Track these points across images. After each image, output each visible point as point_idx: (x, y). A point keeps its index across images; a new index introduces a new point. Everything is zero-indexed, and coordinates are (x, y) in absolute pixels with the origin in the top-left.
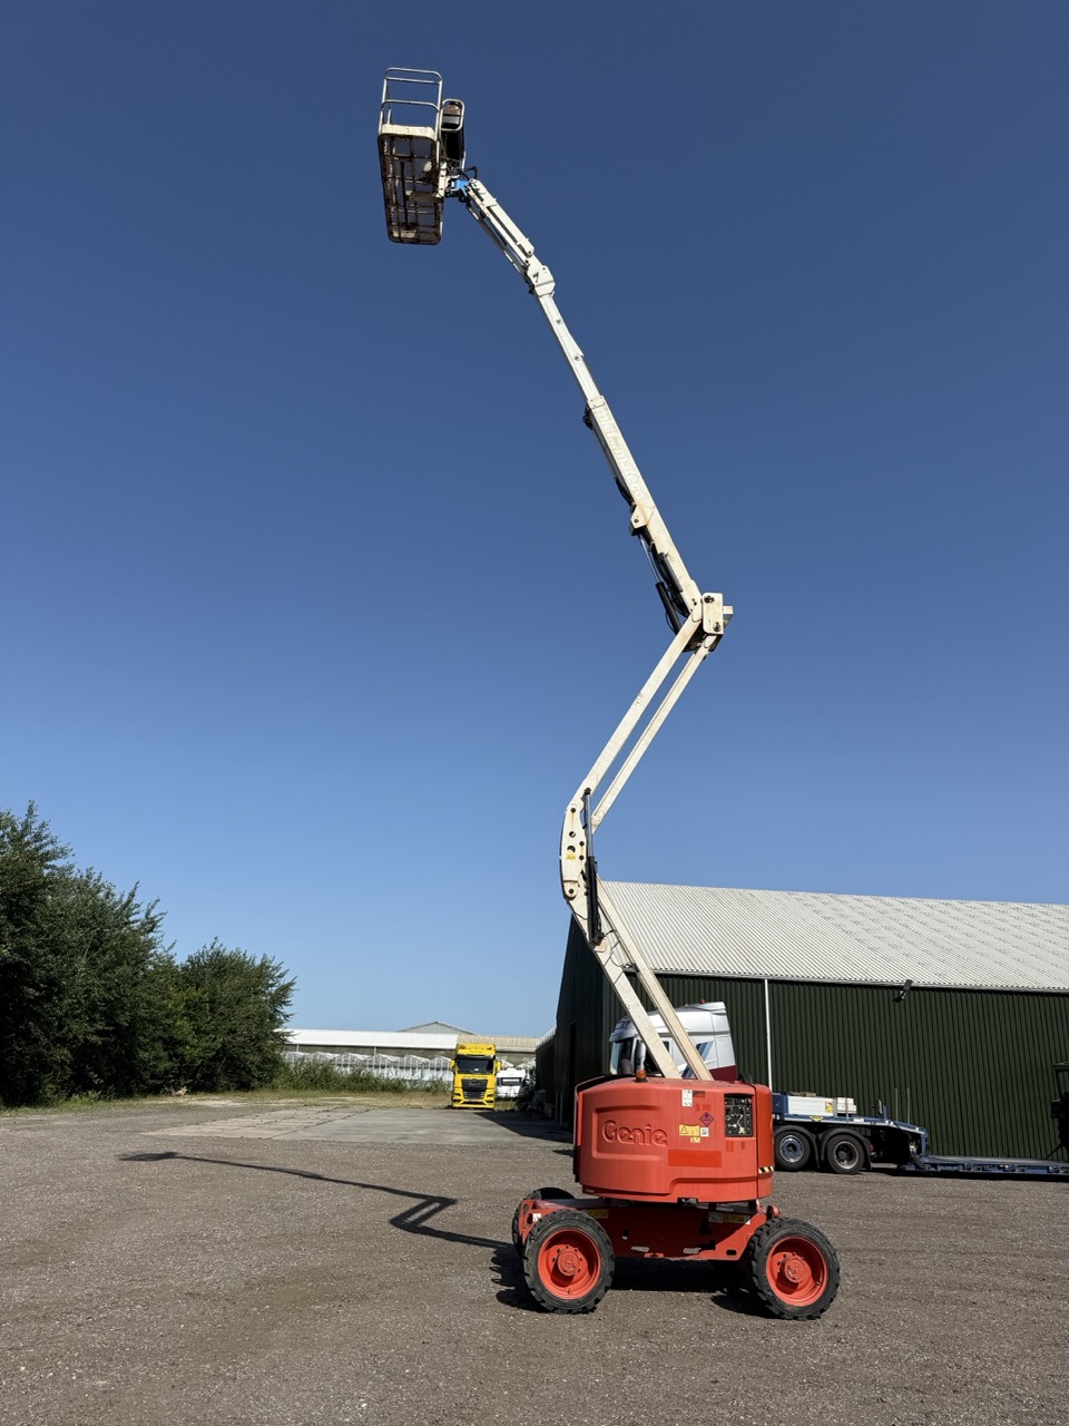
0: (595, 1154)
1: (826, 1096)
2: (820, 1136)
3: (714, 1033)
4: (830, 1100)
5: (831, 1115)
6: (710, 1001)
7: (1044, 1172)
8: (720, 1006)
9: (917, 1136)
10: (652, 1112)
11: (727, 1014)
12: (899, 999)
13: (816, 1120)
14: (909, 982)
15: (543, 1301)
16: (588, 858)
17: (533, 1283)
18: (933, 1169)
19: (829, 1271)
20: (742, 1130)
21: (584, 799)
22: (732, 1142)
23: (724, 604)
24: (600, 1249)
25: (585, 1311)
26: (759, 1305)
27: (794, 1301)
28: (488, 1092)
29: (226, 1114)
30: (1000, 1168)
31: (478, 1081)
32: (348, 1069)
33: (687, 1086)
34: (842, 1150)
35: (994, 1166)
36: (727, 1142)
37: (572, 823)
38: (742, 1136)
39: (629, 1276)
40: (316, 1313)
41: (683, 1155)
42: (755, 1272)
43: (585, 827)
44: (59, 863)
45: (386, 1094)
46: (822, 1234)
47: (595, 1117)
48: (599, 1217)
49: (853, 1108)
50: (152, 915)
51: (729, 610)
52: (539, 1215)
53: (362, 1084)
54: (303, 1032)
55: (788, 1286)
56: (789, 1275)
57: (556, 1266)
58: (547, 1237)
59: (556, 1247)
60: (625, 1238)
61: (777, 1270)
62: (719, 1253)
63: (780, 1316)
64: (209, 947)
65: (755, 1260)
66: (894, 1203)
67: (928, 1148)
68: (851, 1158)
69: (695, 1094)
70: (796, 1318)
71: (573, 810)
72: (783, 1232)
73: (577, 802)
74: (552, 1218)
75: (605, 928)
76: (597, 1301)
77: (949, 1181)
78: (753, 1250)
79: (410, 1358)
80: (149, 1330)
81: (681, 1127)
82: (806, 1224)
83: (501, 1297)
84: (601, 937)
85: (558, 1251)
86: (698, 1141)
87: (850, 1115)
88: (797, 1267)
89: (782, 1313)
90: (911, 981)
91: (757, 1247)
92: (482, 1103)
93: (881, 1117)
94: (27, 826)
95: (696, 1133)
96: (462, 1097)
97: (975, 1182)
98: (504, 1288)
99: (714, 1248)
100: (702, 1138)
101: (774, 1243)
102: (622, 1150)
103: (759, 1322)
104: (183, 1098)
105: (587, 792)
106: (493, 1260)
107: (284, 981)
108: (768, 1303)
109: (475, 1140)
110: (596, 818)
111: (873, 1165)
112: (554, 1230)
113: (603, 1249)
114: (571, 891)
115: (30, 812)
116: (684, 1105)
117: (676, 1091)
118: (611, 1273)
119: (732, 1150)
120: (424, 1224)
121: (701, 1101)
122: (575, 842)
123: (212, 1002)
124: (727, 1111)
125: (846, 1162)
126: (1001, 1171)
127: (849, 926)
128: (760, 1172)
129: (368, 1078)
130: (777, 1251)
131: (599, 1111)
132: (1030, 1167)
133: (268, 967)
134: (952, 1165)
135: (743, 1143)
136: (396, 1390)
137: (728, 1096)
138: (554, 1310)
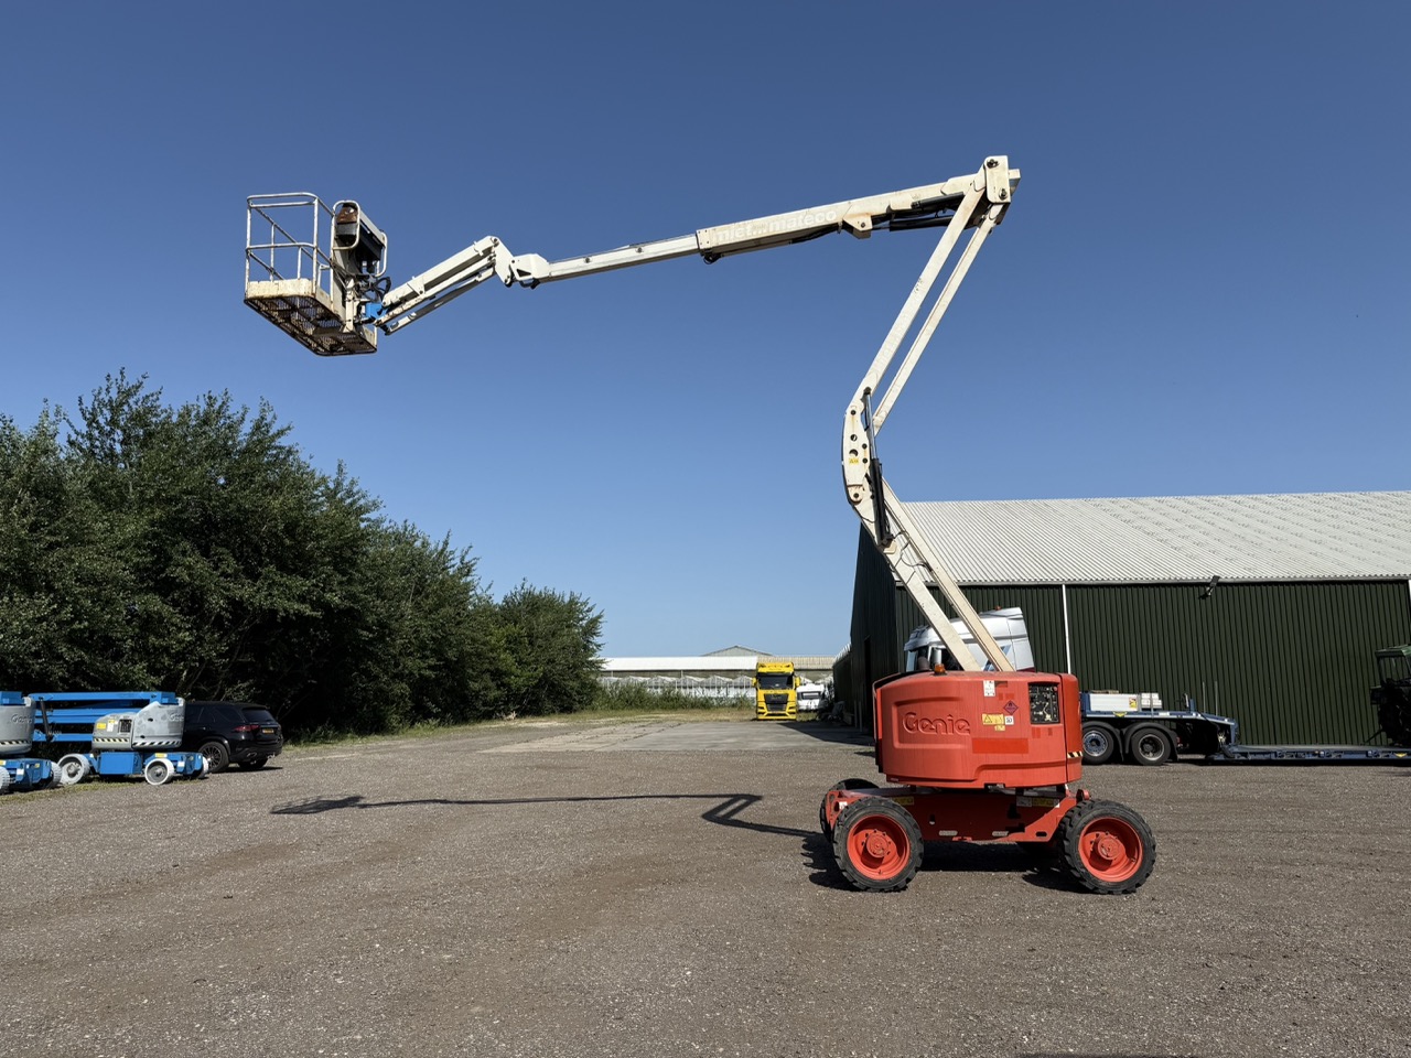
0: (897, 745)
1: (1128, 693)
2: (1124, 731)
3: (1011, 638)
4: (1134, 696)
5: (1135, 710)
6: (1005, 607)
7: (1363, 756)
8: (1017, 611)
9: (1225, 728)
10: (954, 703)
11: (1024, 619)
12: (1205, 596)
13: (1120, 715)
14: (1216, 578)
15: (855, 881)
16: (872, 461)
17: (844, 864)
18: (1243, 758)
19: (1144, 848)
20: (1048, 717)
21: (864, 399)
22: (1038, 729)
23: (1010, 167)
24: (908, 833)
25: (897, 889)
26: (1074, 882)
27: (1108, 877)
28: (789, 705)
29: (551, 732)
30: (1314, 754)
31: (779, 695)
32: (659, 690)
33: (989, 677)
34: (1147, 743)
35: (1308, 753)
36: (1033, 729)
37: (853, 425)
38: (1048, 722)
39: (938, 858)
40: (640, 895)
41: (989, 742)
42: (1067, 851)
43: (867, 428)
44: (373, 515)
45: (696, 710)
46: (1136, 814)
47: (894, 710)
48: (906, 803)
49: (1158, 703)
50: (466, 560)
51: (1016, 174)
52: (846, 804)
53: (672, 702)
54: (616, 660)
55: (1101, 862)
56: (1103, 852)
57: (865, 849)
58: (854, 822)
59: (863, 833)
60: (932, 823)
61: (1090, 848)
62: (1029, 835)
63: (1094, 891)
64: (520, 588)
65: (1067, 840)
66: (1204, 789)
67: (1238, 737)
68: (1156, 750)
69: (997, 684)
70: (1110, 893)
71: (853, 413)
72: (1095, 813)
73: (857, 403)
74: (859, 804)
75: (894, 530)
76: (908, 880)
77: (1260, 768)
78: (1065, 831)
79: (730, 932)
80: (488, 912)
81: (984, 716)
82: (1118, 805)
83: (813, 878)
84: (891, 539)
85: (867, 835)
86: (1003, 729)
87: (1155, 710)
88: (1111, 845)
89: (1096, 888)
90: (1219, 577)
91: (1069, 828)
92: (784, 715)
93: (1189, 711)
94: (338, 484)
95: (1000, 722)
96: (765, 710)
97: (1288, 768)
98: (816, 871)
99: (1023, 831)
100: (1007, 726)
101: (1086, 824)
102: (924, 740)
103: (1072, 896)
104: (513, 721)
105: (867, 391)
106: (804, 847)
107: (592, 615)
108: (1082, 879)
109: (780, 745)
110: (878, 419)
111: (1180, 757)
112: (861, 816)
113: (912, 833)
114: (856, 496)
115: (340, 470)
116: (986, 695)
117: (977, 682)
118: (920, 855)
119: (1039, 737)
120: (735, 817)
121: (1003, 690)
122: (857, 445)
123: (530, 636)
124: (1032, 700)
125: (1151, 754)
126: (1316, 758)
127: (1151, 528)
128: (1069, 756)
129: (678, 697)
130: (1089, 831)
131: (898, 704)
132: (1346, 752)
133: (577, 603)
134: (1264, 753)
135: (1050, 729)
136: (719, 961)
137: (1032, 685)
138: (866, 889)
